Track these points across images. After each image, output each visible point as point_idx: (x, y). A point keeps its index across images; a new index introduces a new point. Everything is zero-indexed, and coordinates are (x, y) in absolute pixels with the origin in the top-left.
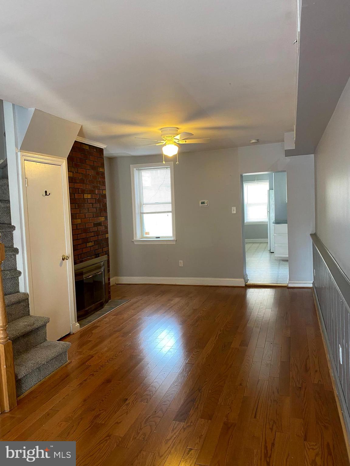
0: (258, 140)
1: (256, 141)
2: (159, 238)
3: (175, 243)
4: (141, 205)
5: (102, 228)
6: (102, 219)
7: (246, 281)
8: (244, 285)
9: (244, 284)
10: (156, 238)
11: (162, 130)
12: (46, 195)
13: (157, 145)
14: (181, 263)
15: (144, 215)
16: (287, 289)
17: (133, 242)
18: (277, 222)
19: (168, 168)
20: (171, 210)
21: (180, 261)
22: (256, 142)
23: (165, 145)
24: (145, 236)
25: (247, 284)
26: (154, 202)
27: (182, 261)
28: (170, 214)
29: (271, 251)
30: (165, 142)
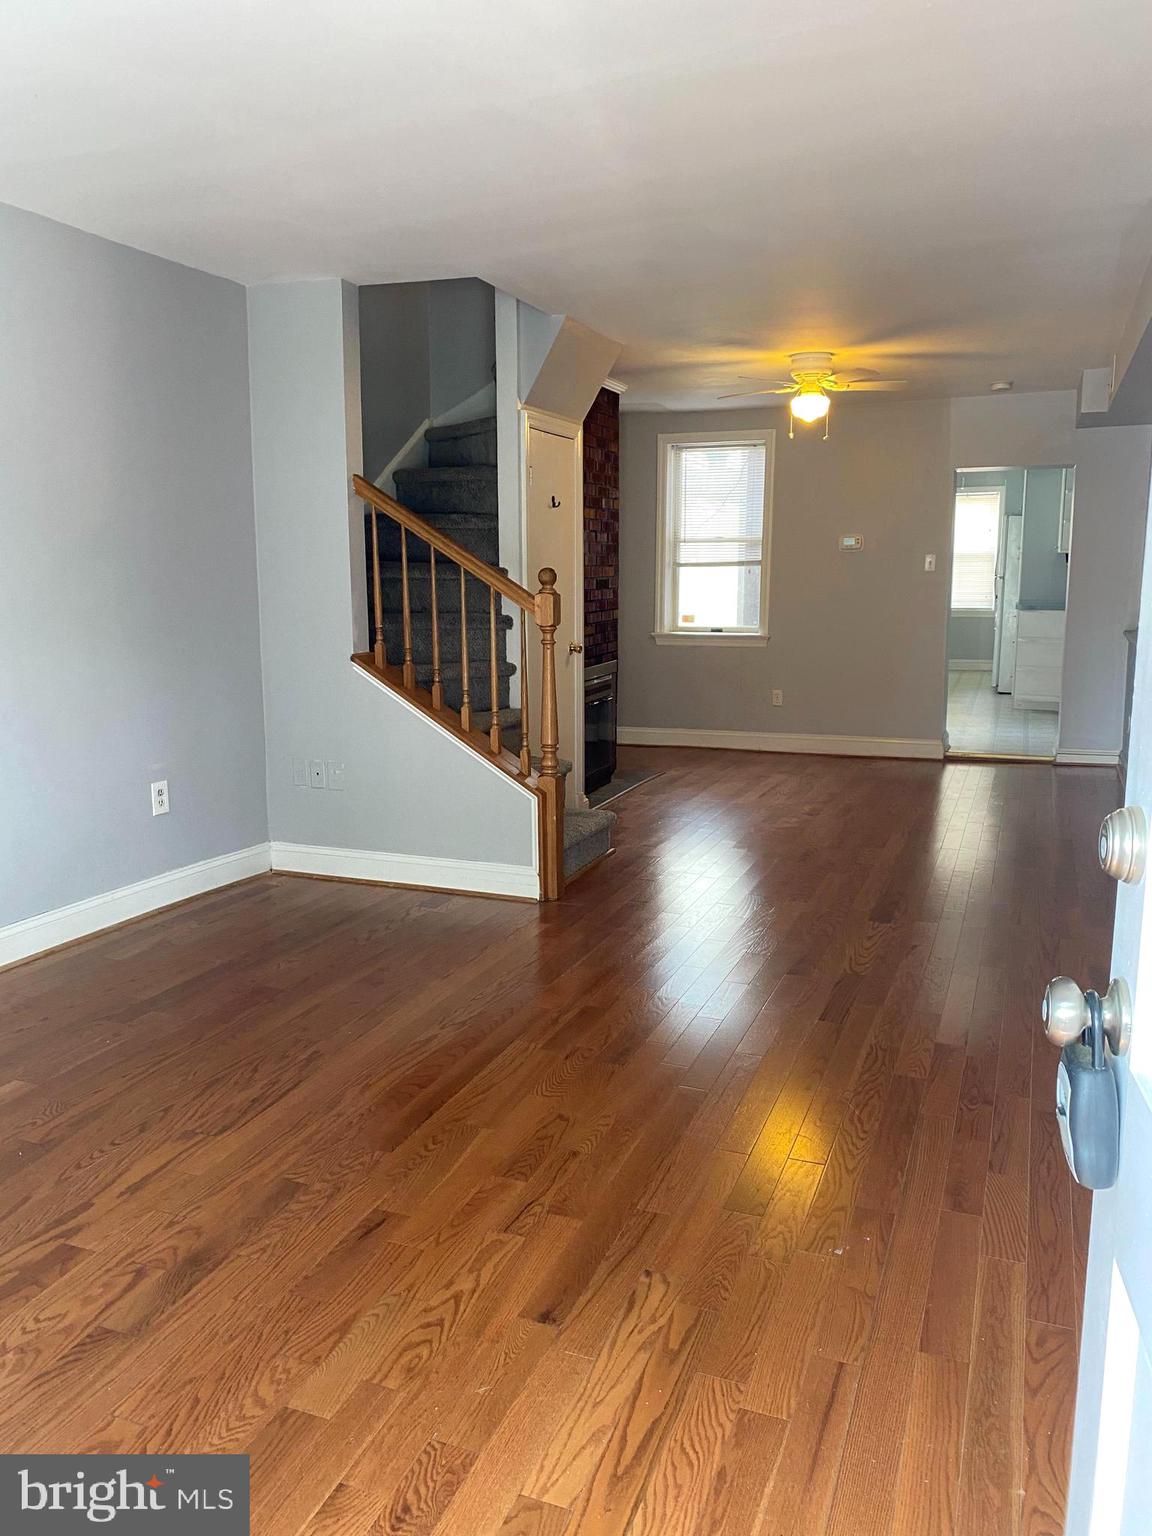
0: (1011, 384)
1: (1007, 386)
2: (720, 631)
3: (765, 645)
4: (676, 542)
5: (609, 595)
6: (611, 571)
7: (947, 748)
8: (941, 757)
9: (942, 752)
10: (713, 631)
11: (793, 358)
12: (554, 506)
13: (777, 392)
14: (778, 697)
15: (682, 570)
16: (1053, 770)
17: (653, 638)
18: (1026, 605)
19: (760, 445)
20: (760, 558)
21: (775, 692)
22: (1006, 389)
23: (798, 393)
24: (681, 624)
25: (948, 754)
26: (713, 536)
27: (779, 692)
28: (757, 569)
29: (1000, 690)
30: (797, 387)
